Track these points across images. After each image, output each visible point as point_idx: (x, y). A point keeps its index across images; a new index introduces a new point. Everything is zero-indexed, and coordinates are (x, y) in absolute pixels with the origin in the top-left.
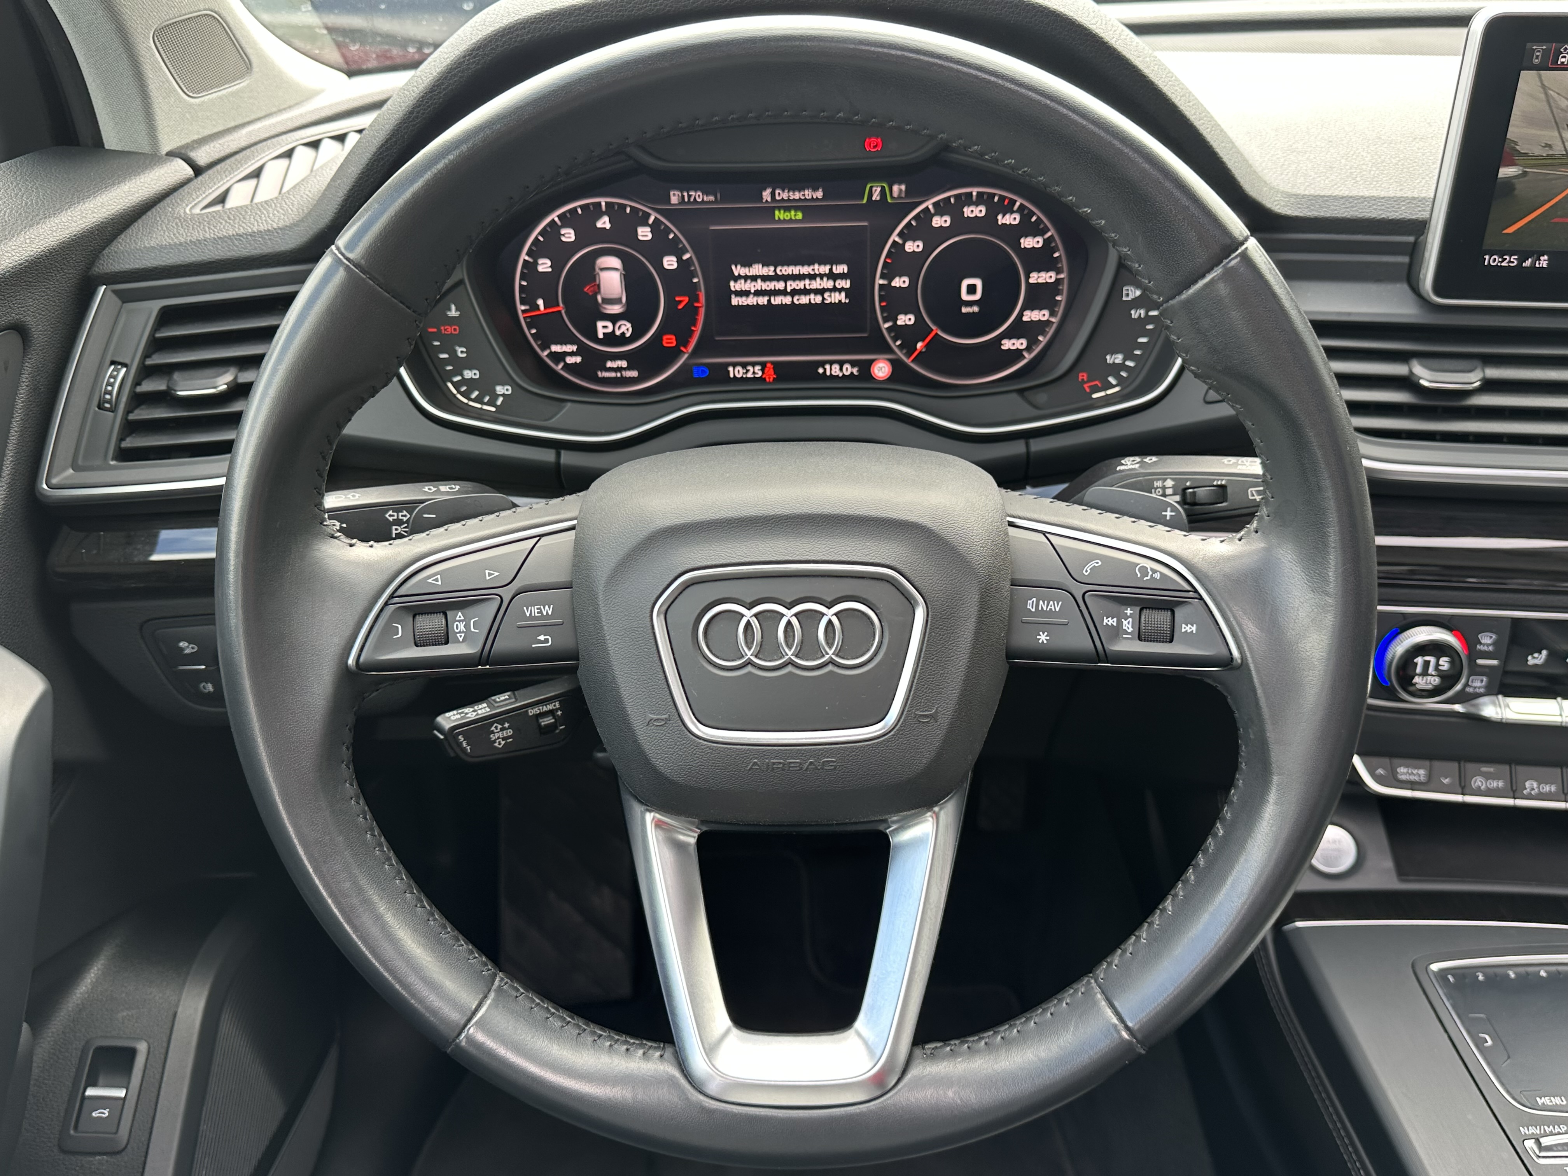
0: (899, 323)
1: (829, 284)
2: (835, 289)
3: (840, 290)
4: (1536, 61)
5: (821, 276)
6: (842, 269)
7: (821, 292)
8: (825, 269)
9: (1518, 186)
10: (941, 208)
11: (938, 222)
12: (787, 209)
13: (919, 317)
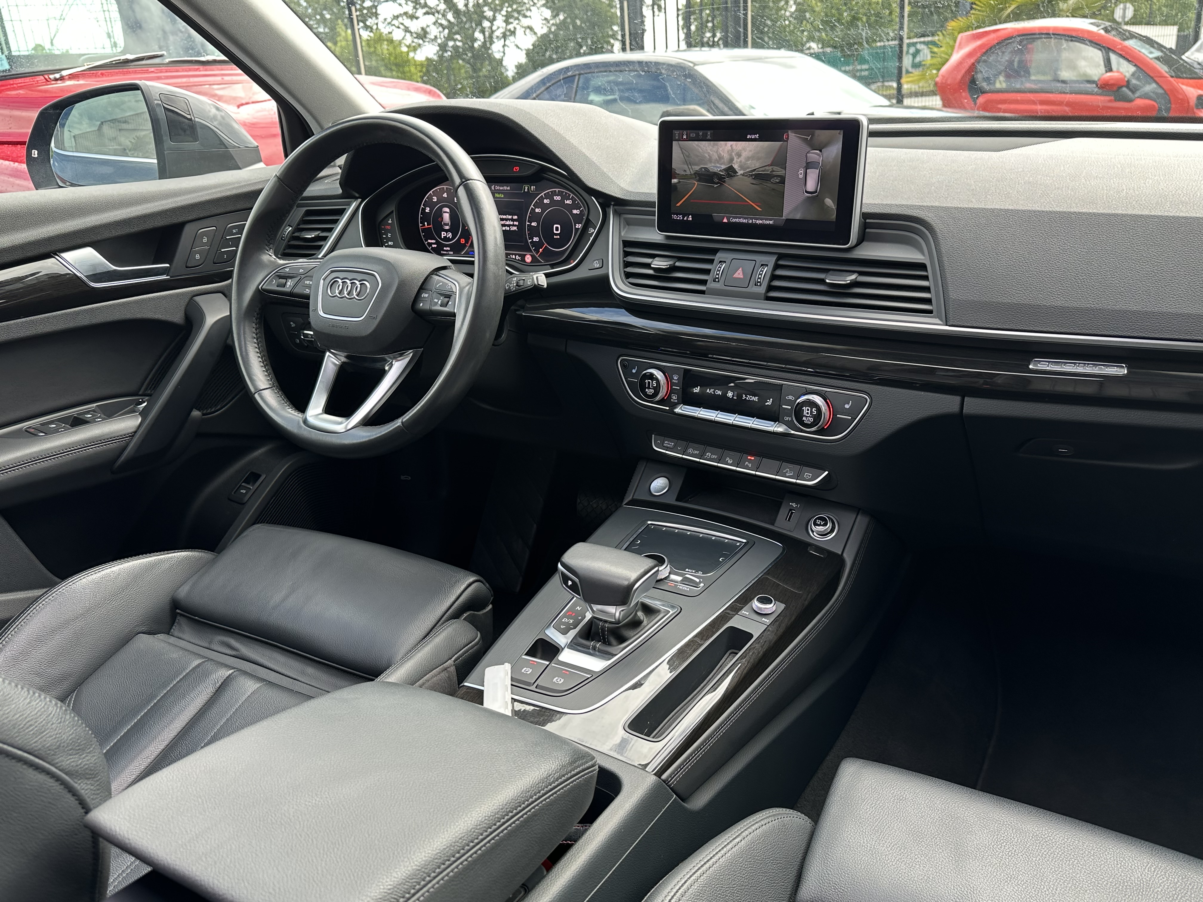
0: (534, 240)
1: (512, 223)
2: (513, 225)
3: (515, 226)
4: (677, 138)
5: (509, 220)
6: (515, 217)
7: (509, 226)
8: (510, 217)
9: (678, 187)
10: (547, 196)
11: (545, 201)
12: (499, 193)
13: (540, 238)
